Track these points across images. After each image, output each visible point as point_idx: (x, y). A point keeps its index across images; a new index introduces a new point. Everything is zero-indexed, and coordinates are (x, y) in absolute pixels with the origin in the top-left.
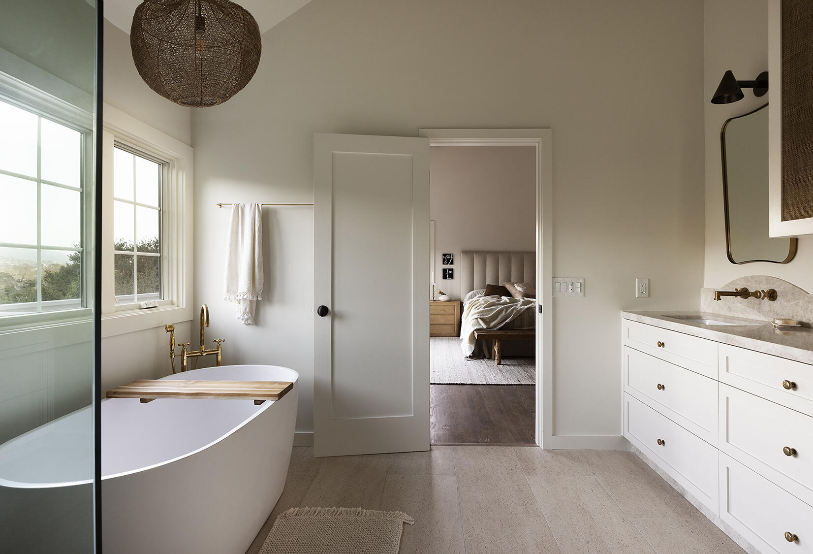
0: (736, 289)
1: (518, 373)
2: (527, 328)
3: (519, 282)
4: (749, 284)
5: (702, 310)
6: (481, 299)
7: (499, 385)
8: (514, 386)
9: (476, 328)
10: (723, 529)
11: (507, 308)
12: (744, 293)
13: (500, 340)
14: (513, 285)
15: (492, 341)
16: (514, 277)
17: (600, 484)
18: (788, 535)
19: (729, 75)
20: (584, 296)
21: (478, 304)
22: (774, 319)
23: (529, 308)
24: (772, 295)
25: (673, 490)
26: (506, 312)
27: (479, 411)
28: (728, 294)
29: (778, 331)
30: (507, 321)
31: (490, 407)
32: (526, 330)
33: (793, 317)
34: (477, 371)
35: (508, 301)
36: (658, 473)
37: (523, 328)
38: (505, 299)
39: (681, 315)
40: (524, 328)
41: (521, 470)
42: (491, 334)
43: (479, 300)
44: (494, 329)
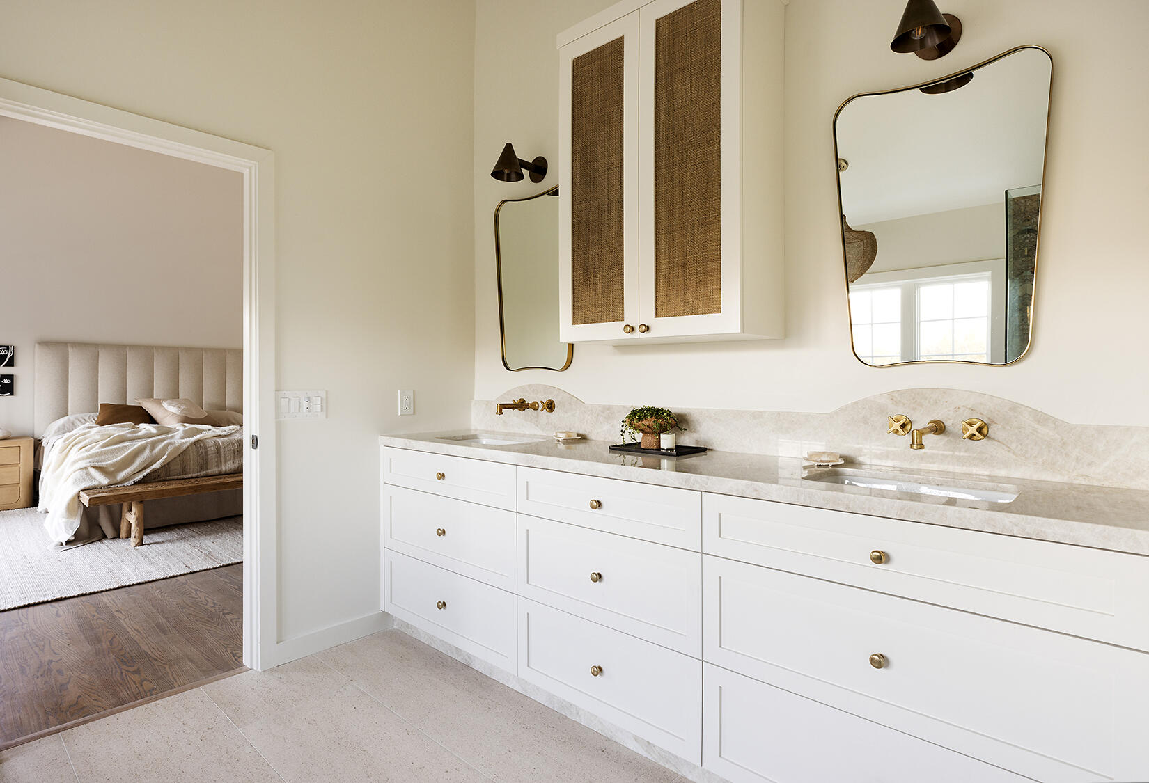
0: (514, 401)
1: (182, 554)
2: (195, 475)
3: (170, 398)
4: (527, 394)
5: (473, 428)
6: (93, 431)
7: (149, 582)
8: (178, 578)
9: (83, 486)
10: (518, 689)
11: (153, 445)
12: (522, 405)
13: (141, 502)
14: (159, 402)
15: (121, 505)
16: (159, 389)
17: (363, 693)
18: (594, 670)
19: (509, 149)
20: (327, 417)
21: (87, 441)
22: (556, 433)
23: (198, 441)
24: (550, 406)
25: (456, 662)
26: (152, 449)
27: (111, 642)
28: (510, 406)
29: (561, 446)
30: (154, 466)
31: (136, 627)
32: (192, 478)
33: (570, 429)
34: (91, 567)
35: (154, 431)
36: (435, 647)
37: (185, 476)
38: (145, 428)
39: (456, 435)
40: (190, 476)
41: (228, 721)
42: (120, 493)
43: (88, 432)
44: (125, 484)
